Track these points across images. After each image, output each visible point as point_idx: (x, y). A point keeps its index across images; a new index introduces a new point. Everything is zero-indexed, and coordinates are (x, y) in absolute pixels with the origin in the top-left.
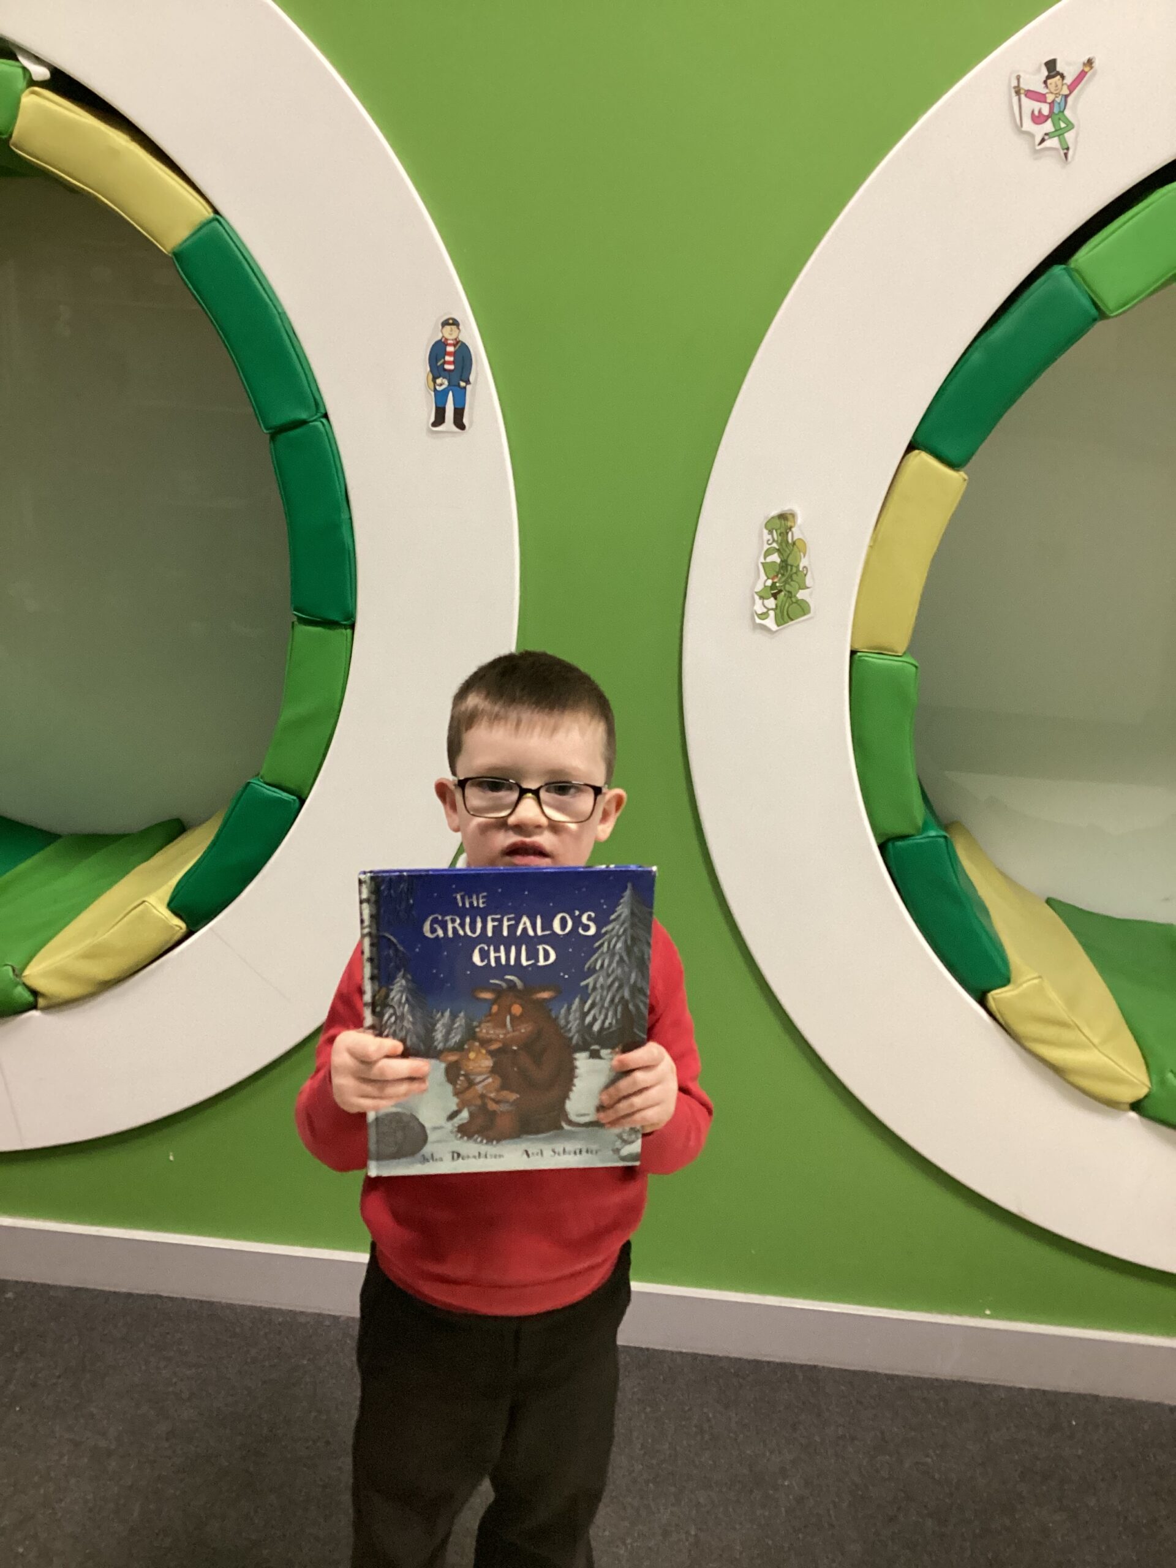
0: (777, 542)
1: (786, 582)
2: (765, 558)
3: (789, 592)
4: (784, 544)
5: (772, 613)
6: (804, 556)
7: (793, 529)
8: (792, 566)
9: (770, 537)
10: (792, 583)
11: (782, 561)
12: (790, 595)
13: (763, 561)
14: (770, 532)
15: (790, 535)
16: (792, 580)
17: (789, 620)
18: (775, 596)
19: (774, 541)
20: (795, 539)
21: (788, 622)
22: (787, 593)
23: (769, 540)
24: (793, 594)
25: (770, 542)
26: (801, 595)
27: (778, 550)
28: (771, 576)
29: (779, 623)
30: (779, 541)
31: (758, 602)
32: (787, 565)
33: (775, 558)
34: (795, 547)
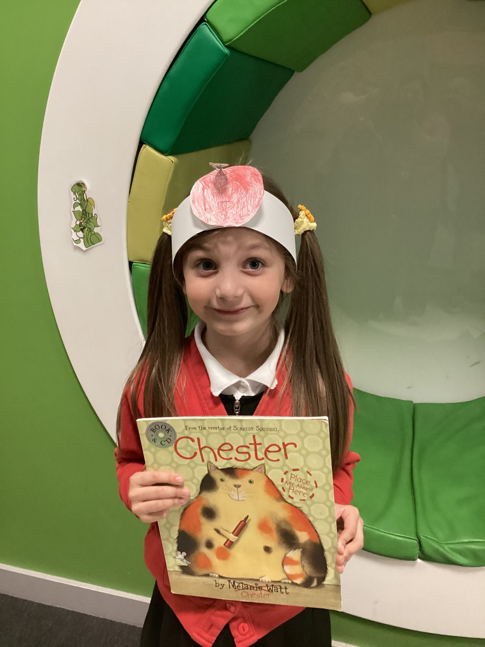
0: (79, 199)
1: (87, 223)
2: (74, 209)
3: (89, 228)
4: (82, 201)
5: (82, 240)
6: (94, 208)
7: (86, 192)
8: (89, 213)
9: (75, 196)
10: (90, 223)
11: (83, 210)
12: (90, 230)
13: (74, 210)
14: (75, 193)
15: (85, 194)
16: (90, 222)
17: (91, 244)
18: (82, 230)
19: (77, 198)
20: (88, 198)
21: (91, 246)
22: (88, 229)
23: (74, 198)
24: (92, 230)
25: (75, 199)
26: (96, 230)
27: (80, 204)
28: (79, 219)
29: (87, 246)
30: (80, 199)
31: (74, 234)
32: (86, 212)
33: (79, 208)
34: (88, 202)
